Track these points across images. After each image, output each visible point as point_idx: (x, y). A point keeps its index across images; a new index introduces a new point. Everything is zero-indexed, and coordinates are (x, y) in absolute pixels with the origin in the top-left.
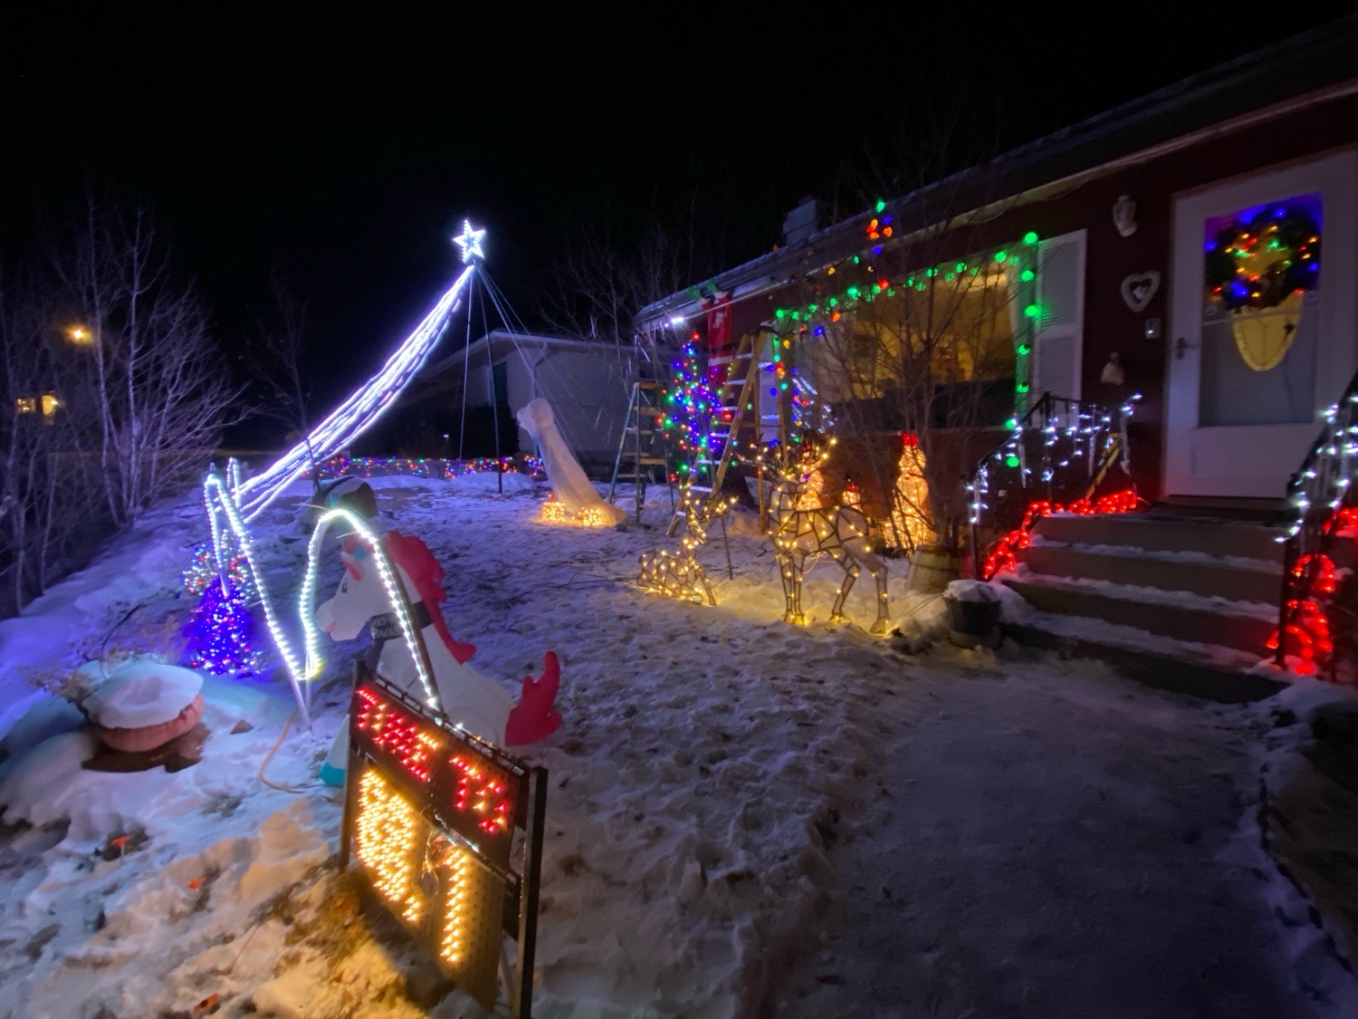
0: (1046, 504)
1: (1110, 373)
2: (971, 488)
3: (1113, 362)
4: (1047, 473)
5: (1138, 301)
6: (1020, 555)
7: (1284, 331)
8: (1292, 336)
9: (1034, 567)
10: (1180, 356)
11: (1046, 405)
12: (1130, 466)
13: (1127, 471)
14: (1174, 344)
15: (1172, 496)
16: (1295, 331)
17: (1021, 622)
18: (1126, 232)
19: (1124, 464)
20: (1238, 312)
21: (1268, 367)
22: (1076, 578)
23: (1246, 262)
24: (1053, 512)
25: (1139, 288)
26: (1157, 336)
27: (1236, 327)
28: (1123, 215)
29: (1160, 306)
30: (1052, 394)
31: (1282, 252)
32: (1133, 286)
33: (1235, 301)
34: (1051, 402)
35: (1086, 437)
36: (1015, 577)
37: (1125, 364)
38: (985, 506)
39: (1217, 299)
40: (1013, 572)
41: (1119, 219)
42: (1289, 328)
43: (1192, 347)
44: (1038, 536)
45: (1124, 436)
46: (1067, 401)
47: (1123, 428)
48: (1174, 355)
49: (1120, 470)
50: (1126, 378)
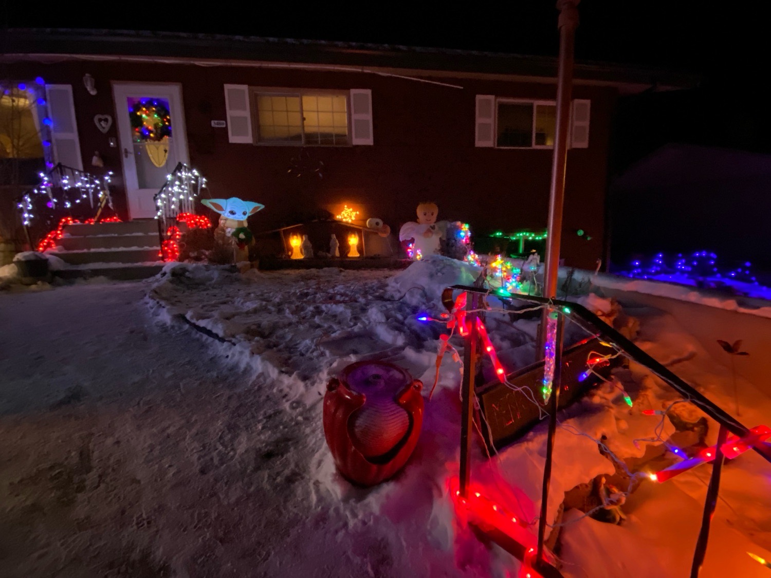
0: (69, 219)
1: (96, 161)
2: (21, 206)
3: (96, 156)
4: (67, 203)
5: (104, 128)
6: (57, 242)
7: (164, 152)
8: (167, 154)
9: (66, 248)
10: (126, 156)
11: (61, 169)
12: (113, 206)
13: (112, 208)
14: (123, 151)
15: (134, 219)
16: (168, 152)
17: (62, 269)
18: (93, 93)
19: (110, 205)
20: (146, 141)
21: (161, 166)
22: (89, 249)
23: (147, 121)
24: (74, 222)
25: (103, 121)
26: (116, 146)
27: (147, 147)
28: (89, 83)
29: (114, 132)
30: (63, 164)
31: (159, 120)
32: (100, 120)
33: (144, 136)
34: (63, 168)
35: (87, 189)
36: (57, 252)
37: (102, 157)
38: (32, 216)
39: (138, 134)
40: (55, 249)
41: (87, 85)
42: (166, 151)
43: (131, 153)
44: (68, 234)
45: (108, 192)
46: (73, 170)
47: (106, 187)
48: (124, 156)
49: (109, 208)
50: (105, 164)
